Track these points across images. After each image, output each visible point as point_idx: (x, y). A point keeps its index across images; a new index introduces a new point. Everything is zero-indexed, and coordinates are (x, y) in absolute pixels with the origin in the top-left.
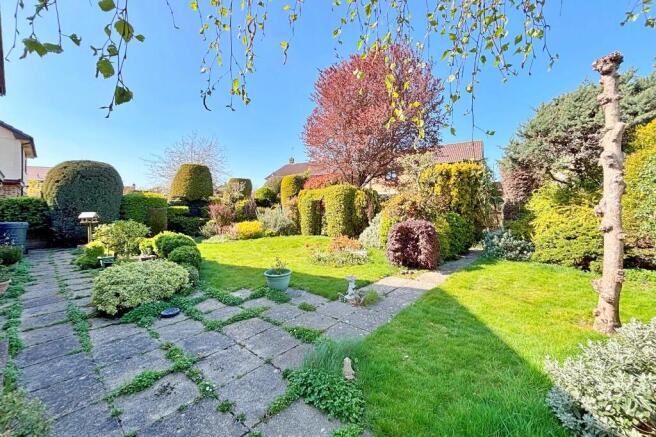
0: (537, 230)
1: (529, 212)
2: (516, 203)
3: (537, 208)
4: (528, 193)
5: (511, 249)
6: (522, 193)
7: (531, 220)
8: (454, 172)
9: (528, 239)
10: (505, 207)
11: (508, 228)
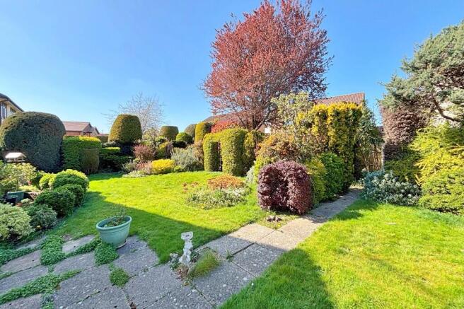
0: (423, 172)
1: (414, 152)
2: (398, 143)
3: (423, 148)
4: (412, 133)
5: (394, 192)
6: (404, 133)
7: (416, 160)
8: (330, 112)
9: (413, 181)
10: (386, 147)
11: (389, 169)
